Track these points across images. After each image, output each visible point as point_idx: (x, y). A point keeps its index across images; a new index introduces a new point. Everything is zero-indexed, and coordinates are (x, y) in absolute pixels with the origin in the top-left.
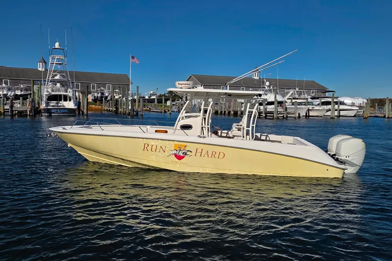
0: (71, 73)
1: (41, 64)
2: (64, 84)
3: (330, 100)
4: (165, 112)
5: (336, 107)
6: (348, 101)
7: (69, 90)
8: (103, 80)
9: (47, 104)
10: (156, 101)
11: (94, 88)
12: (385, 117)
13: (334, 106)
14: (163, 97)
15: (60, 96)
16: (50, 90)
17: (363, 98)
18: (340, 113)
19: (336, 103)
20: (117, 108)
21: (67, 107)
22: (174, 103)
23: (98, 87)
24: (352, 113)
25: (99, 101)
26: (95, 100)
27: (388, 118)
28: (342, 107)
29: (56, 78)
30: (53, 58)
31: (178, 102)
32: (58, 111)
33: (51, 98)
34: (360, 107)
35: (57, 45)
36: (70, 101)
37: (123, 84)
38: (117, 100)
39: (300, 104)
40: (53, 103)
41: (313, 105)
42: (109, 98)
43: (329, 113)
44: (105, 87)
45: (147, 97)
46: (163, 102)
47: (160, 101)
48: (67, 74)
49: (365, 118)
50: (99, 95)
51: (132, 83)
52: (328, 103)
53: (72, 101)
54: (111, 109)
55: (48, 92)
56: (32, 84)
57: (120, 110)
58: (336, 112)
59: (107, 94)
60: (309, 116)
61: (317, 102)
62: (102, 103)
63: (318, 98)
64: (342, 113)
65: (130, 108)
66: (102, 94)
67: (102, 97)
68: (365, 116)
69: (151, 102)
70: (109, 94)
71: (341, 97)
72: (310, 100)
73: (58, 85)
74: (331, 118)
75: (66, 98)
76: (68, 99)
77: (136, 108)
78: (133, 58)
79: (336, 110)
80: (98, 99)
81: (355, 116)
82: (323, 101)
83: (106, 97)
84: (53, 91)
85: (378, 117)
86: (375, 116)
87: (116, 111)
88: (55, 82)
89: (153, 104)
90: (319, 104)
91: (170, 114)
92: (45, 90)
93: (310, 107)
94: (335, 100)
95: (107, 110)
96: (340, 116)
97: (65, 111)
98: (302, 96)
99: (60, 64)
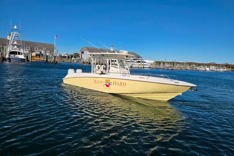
0: (23, 42)
1: (9, 36)
2: (18, 46)
3: (140, 61)
4: (71, 62)
5: (143, 64)
6: (147, 61)
7: (21, 49)
8: (41, 46)
9: (9, 56)
10: (67, 57)
11: (36, 49)
12: (160, 68)
13: (142, 63)
15: (17, 52)
16: (11, 49)
17: (153, 61)
18: (144, 66)
19: (143, 62)
20: (47, 60)
21: (20, 57)
22: (76, 59)
23: (39, 49)
24: (148, 66)
25: (39, 56)
26: (37, 55)
27: (161, 69)
28: (145, 64)
29: (14, 43)
30: (13, 33)
31: (77, 58)
32: (16, 59)
33: (11, 53)
34: (151, 64)
35: (15, 27)
36: (22, 54)
37: (51, 48)
38: (47, 56)
39: (129, 62)
40: (12, 55)
41: (134, 62)
42: (44, 55)
43: (140, 66)
44: (42, 50)
45: (63, 55)
46: (70, 58)
47: (69, 57)
48: (20, 42)
49: (153, 69)
50: (39, 53)
51: (55, 48)
52: (139, 62)
53: (23, 55)
54: (44, 60)
55: (10, 49)
56: (2, 45)
57: (48, 60)
58: (142, 66)
59: (43, 53)
60: (132, 67)
61: (136, 61)
62: (40, 57)
63: (136, 60)
64: (145, 66)
65: (53, 60)
66: (41, 52)
67: (40, 54)
68: (153, 68)
69: (65, 58)
70: (44, 53)
71: (145, 60)
72: (133, 60)
73: (16, 47)
74: (141, 68)
75: (19, 53)
76: (21, 54)
77: (56, 60)
78: (56, 36)
79: (142, 65)
80: (38, 55)
81: (149, 68)
82: (138, 61)
83: (43, 54)
84: (12, 49)
85: (158, 68)
86: (157, 68)
87: (47, 61)
88: (14, 45)
89: (65, 59)
90: (136, 62)
91: (73, 63)
92: (8, 49)
93: (133, 63)
94: (142, 61)
95: (42, 60)
96: (144, 67)
97: (19, 59)
98: (130, 59)
99: (17, 37)
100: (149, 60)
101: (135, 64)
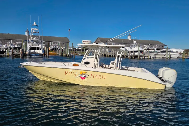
0: (41, 37)
1: (27, 32)
2: (37, 42)
3: (166, 50)
5: (169, 53)
6: (174, 50)
7: (40, 45)
8: (56, 40)
9: (30, 52)
10: (81, 50)
11: (51, 44)
13: (167, 53)
14: (85, 48)
15: (36, 47)
16: (31, 45)
17: (182, 49)
18: (170, 56)
19: (169, 51)
20: (62, 54)
21: (39, 53)
23: (54, 43)
24: (177, 57)
25: (54, 50)
26: (52, 50)
28: (171, 53)
29: (34, 39)
30: (33, 30)
32: (35, 54)
33: (32, 49)
34: (181, 54)
35: (34, 24)
36: (40, 50)
37: (65, 42)
38: (62, 50)
39: (151, 52)
40: (32, 51)
41: (157, 52)
42: (59, 49)
43: (165, 56)
44: (57, 44)
45: (77, 48)
46: (85, 51)
47: (83, 50)
48: (39, 37)
49: (183, 59)
50: (54, 47)
51: (70, 42)
52: (165, 52)
53: (41, 50)
54: (60, 54)
55: (30, 46)
56: (22, 42)
57: (64, 54)
59: (58, 47)
60: (155, 58)
61: (159, 51)
62: (55, 51)
63: (160, 49)
64: (172, 56)
65: (69, 53)
66: (56, 47)
68: (183, 58)
69: (79, 51)
70: (59, 47)
71: (171, 49)
72: (156, 50)
73: (35, 42)
74: (167, 59)
75: (38, 49)
76: (39, 49)
77: (72, 53)
81: (178, 58)
82: (162, 50)
83: (57, 48)
84: (32, 45)
86: (188, 58)
87: (62, 55)
88: (33, 41)
89: (80, 52)
90: (160, 52)
92: (29, 45)
93: (156, 53)
94: (168, 50)
95: (58, 55)
96: (170, 58)
97: (38, 55)
98: (152, 48)
99: (36, 32)
100: (176, 49)
101: (159, 54)
